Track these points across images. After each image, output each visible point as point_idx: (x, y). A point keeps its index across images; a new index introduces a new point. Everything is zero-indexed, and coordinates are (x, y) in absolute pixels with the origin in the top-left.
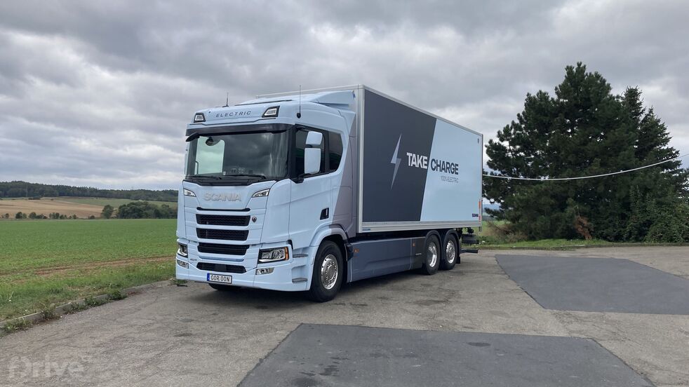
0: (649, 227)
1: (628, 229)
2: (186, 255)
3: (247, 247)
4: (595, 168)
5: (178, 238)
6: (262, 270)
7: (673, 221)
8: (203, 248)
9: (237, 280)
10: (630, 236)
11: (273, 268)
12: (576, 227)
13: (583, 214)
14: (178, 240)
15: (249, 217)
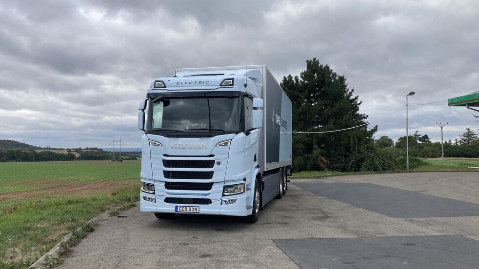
0: (362, 162)
1: (350, 164)
2: (152, 192)
3: (212, 184)
4: (331, 125)
5: (142, 178)
6: (225, 201)
7: (375, 158)
8: (169, 186)
9: (204, 209)
10: (351, 168)
11: (236, 199)
12: (319, 163)
13: (323, 155)
14: (142, 180)
15: (214, 161)
